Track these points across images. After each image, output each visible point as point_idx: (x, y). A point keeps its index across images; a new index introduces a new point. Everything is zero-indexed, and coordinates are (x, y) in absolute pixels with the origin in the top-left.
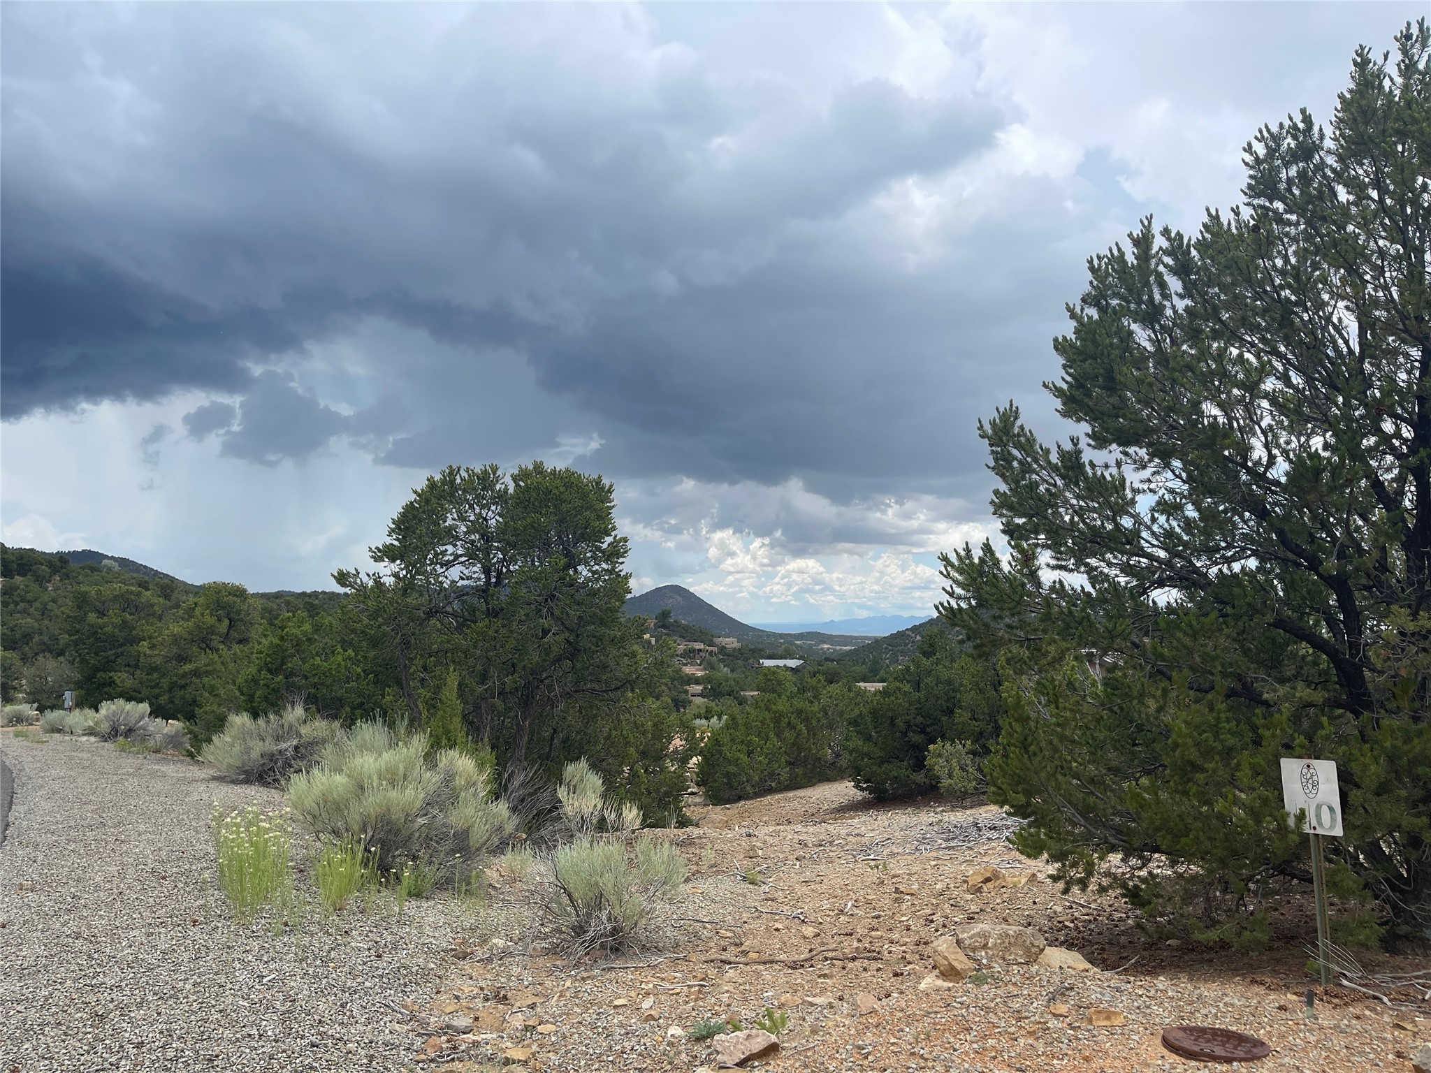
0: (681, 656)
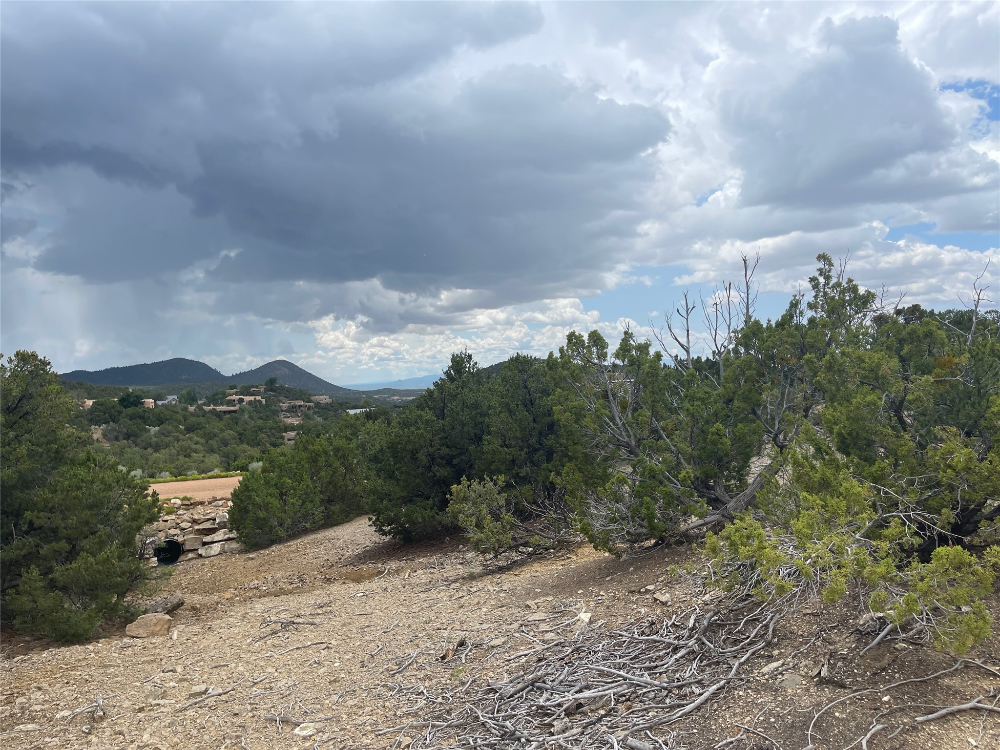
0: (286, 411)
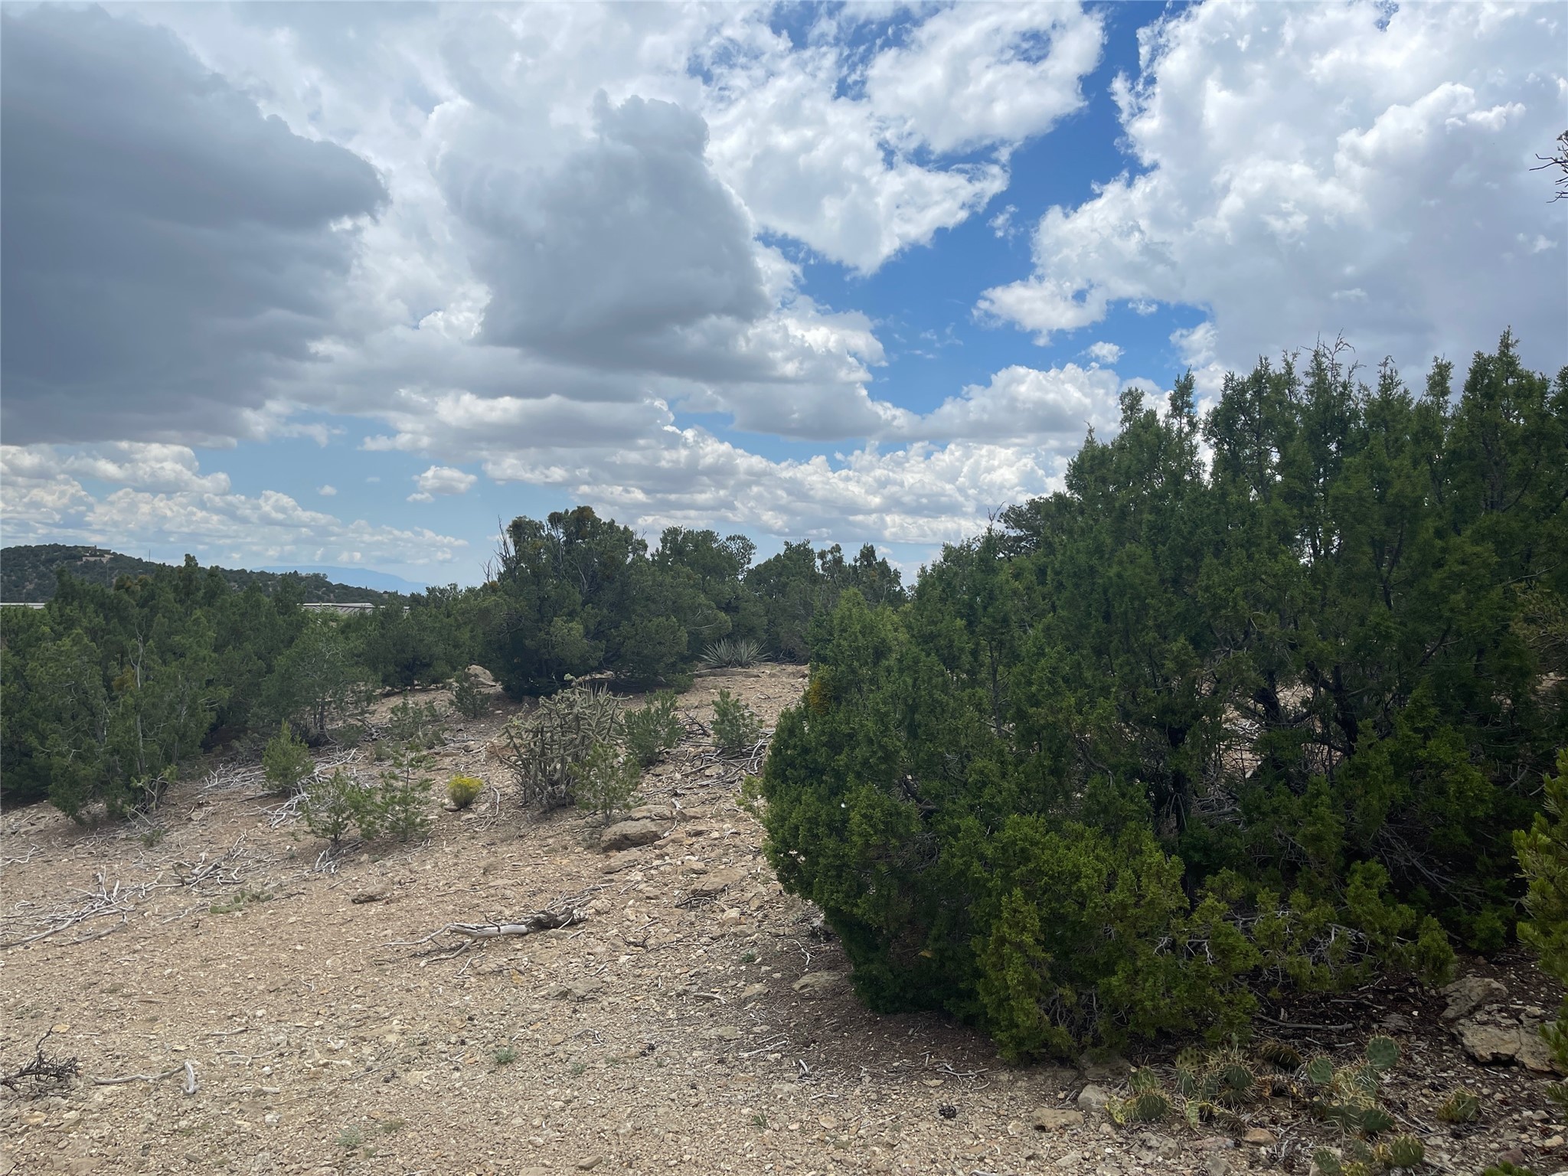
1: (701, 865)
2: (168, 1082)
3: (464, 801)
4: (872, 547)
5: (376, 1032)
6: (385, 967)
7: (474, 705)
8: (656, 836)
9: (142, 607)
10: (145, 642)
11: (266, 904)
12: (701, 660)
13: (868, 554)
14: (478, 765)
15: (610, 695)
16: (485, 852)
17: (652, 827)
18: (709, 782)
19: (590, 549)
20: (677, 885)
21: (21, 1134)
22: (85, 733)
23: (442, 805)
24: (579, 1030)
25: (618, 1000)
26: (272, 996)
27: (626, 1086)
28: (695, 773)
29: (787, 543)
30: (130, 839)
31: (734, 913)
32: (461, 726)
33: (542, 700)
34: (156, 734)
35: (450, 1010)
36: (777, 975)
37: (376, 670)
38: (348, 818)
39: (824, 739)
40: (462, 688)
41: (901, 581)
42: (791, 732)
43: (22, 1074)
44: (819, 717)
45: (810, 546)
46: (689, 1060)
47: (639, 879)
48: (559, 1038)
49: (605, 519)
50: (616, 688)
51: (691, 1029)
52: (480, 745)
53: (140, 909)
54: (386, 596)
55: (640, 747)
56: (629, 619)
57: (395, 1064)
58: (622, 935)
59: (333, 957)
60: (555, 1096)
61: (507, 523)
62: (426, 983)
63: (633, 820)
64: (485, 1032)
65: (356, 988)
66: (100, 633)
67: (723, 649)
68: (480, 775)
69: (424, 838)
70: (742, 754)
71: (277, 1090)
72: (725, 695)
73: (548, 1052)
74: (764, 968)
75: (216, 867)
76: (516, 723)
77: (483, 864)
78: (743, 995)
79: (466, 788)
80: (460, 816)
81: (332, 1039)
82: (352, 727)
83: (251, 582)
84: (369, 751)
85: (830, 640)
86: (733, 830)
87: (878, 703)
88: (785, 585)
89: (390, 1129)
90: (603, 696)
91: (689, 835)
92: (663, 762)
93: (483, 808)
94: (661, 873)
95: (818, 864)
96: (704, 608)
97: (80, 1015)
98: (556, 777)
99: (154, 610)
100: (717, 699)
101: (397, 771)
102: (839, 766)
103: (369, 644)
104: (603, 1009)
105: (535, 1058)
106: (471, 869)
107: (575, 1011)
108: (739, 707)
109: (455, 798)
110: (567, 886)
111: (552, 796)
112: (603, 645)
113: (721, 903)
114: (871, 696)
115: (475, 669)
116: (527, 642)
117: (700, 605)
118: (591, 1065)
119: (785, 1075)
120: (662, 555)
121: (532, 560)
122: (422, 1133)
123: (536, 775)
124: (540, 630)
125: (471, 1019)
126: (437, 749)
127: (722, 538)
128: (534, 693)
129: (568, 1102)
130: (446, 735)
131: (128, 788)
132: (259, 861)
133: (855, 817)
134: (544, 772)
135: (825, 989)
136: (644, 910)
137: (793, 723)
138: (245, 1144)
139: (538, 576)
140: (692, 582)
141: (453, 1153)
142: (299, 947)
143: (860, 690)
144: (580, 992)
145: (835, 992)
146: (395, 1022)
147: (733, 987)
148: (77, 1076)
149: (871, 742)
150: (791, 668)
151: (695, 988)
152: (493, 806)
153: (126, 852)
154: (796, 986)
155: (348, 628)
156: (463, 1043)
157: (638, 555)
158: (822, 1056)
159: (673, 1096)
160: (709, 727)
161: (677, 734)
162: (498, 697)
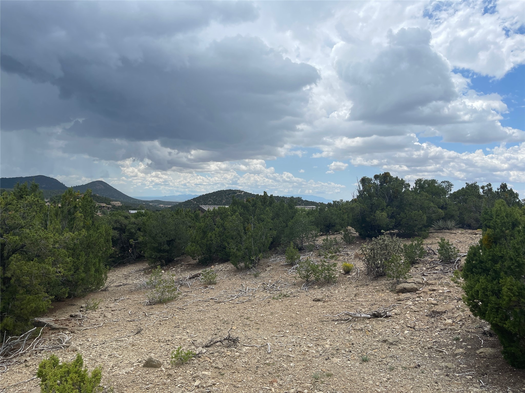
1: (435, 302)
2: (263, 348)
3: (347, 271)
4: (505, 184)
5: (322, 343)
6: (324, 323)
7: (349, 240)
8: (416, 290)
9: (253, 207)
10: (254, 217)
11: (288, 298)
12: (431, 227)
13: (504, 187)
14: (351, 259)
15: (398, 238)
16: (355, 289)
17: (415, 286)
18: (437, 272)
19: (389, 187)
20: (426, 308)
21: (225, 357)
22: (239, 243)
23: (340, 272)
24: (391, 354)
25: (405, 346)
26: (291, 327)
27: (410, 378)
28: (431, 268)
29: (467, 183)
30: (250, 275)
31: (450, 321)
32: (345, 246)
33: (373, 239)
34: (257, 244)
35: (346, 340)
36: (469, 347)
37: (318, 227)
38: (311, 274)
39: (490, 258)
40: (345, 234)
41: (519, 197)
42: (475, 255)
43: (225, 340)
44: (487, 249)
45: (477, 184)
46: (434, 373)
47: (411, 304)
48: (384, 356)
49: (394, 176)
50: (399, 235)
51: (434, 362)
52: (352, 253)
53: (254, 295)
54: (319, 204)
55: (409, 257)
56: (404, 212)
57: (329, 355)
58: (406, 323)
59: (308, 317)
60: (384, 376)
61: (360, 179)
62: (337, 330)
63: (408, 283)
64: (358, 349)
65: (315, 328)
66: (242, 214)
67: (441, 223)
68: (352, 263)
69: (335, 282)
70: (451, 262)
71: (294, 356)
72: (443, 240)
73: (380, 360)
74: (463, 343)
75: (273, 285)
76: (365, 246)
77: (354, 293)
78: (455, 352)
79: (348, 267)
80: (346, 276)
81: (309, 343)
82: (311, 245)
83: (281, 200)
84: (316, 253)
85: (491, 220)
86: (448, 290)
87: (515, 244)
88: (466, 199)
89: (328, 375)
90: (394, 238)
91: (430, 290)
92: (418, 263)
93: (354, 274)
94: (419, 303)
95: (487, 306)
96: (433, 208)
97: (239, 325)
98: (379, 266)
99: (256, 208)
100: (440, 241)
101: (326, 260)
102: (497, 269)
103: (315, 219)
104: (399, 348)
105: (375, 361)
106: (350, 294)
107: (389, 348)
108: (449, 245)
109: (344, 270)
110: (384, 303)
111: (377, 272)
112: (394, 220)
113: (444, 316)
114: (511, 241)
115: (350, 228)
116: (367, 219)
117: (431, 206)
118: (396, 368)
119: (474, 385)
120: (415, 188)
121: (368, 191)
122: (339, 379)
123: (372, 264)
124: (372, 215)
125: (353, 344)
126: (338, 253)
127: (439, 182)
128: (370, 237)
129: (389, 379)
130: (341, 249)
131: (250, 259)
132: (285, 285)
133: (505, 289)
134: (374, 263)
135: (490, 355)
136: (413, 315)
137: (475, 251)
138: (285, 371)
139: (371, 196)
140: (428, 198)
141: (349, 388)
142: (298, 313)
143: (506, 239)
144: (391, 341)
145: (494, 357)
146: (328, 341)
147: (451, 349)
148: (239, 342)
149: (511, 259)
150: (470, 231)
151: (435, 347)
152: (357, 274)
153: (250, 278)
154: (478, 352)
155: (309, 213)
156: (350, 352)
157: (407, 189)
158: (490, 380)
159: (429, 384)
160: (437, 252)
161: (423, 253)
162: (357, 237)
